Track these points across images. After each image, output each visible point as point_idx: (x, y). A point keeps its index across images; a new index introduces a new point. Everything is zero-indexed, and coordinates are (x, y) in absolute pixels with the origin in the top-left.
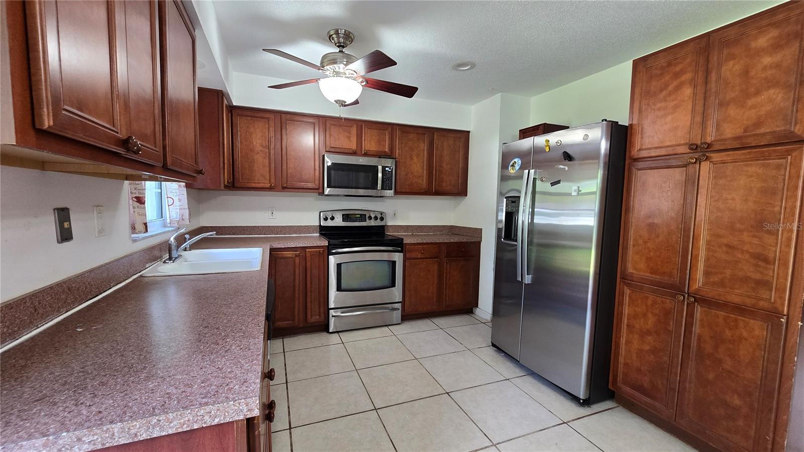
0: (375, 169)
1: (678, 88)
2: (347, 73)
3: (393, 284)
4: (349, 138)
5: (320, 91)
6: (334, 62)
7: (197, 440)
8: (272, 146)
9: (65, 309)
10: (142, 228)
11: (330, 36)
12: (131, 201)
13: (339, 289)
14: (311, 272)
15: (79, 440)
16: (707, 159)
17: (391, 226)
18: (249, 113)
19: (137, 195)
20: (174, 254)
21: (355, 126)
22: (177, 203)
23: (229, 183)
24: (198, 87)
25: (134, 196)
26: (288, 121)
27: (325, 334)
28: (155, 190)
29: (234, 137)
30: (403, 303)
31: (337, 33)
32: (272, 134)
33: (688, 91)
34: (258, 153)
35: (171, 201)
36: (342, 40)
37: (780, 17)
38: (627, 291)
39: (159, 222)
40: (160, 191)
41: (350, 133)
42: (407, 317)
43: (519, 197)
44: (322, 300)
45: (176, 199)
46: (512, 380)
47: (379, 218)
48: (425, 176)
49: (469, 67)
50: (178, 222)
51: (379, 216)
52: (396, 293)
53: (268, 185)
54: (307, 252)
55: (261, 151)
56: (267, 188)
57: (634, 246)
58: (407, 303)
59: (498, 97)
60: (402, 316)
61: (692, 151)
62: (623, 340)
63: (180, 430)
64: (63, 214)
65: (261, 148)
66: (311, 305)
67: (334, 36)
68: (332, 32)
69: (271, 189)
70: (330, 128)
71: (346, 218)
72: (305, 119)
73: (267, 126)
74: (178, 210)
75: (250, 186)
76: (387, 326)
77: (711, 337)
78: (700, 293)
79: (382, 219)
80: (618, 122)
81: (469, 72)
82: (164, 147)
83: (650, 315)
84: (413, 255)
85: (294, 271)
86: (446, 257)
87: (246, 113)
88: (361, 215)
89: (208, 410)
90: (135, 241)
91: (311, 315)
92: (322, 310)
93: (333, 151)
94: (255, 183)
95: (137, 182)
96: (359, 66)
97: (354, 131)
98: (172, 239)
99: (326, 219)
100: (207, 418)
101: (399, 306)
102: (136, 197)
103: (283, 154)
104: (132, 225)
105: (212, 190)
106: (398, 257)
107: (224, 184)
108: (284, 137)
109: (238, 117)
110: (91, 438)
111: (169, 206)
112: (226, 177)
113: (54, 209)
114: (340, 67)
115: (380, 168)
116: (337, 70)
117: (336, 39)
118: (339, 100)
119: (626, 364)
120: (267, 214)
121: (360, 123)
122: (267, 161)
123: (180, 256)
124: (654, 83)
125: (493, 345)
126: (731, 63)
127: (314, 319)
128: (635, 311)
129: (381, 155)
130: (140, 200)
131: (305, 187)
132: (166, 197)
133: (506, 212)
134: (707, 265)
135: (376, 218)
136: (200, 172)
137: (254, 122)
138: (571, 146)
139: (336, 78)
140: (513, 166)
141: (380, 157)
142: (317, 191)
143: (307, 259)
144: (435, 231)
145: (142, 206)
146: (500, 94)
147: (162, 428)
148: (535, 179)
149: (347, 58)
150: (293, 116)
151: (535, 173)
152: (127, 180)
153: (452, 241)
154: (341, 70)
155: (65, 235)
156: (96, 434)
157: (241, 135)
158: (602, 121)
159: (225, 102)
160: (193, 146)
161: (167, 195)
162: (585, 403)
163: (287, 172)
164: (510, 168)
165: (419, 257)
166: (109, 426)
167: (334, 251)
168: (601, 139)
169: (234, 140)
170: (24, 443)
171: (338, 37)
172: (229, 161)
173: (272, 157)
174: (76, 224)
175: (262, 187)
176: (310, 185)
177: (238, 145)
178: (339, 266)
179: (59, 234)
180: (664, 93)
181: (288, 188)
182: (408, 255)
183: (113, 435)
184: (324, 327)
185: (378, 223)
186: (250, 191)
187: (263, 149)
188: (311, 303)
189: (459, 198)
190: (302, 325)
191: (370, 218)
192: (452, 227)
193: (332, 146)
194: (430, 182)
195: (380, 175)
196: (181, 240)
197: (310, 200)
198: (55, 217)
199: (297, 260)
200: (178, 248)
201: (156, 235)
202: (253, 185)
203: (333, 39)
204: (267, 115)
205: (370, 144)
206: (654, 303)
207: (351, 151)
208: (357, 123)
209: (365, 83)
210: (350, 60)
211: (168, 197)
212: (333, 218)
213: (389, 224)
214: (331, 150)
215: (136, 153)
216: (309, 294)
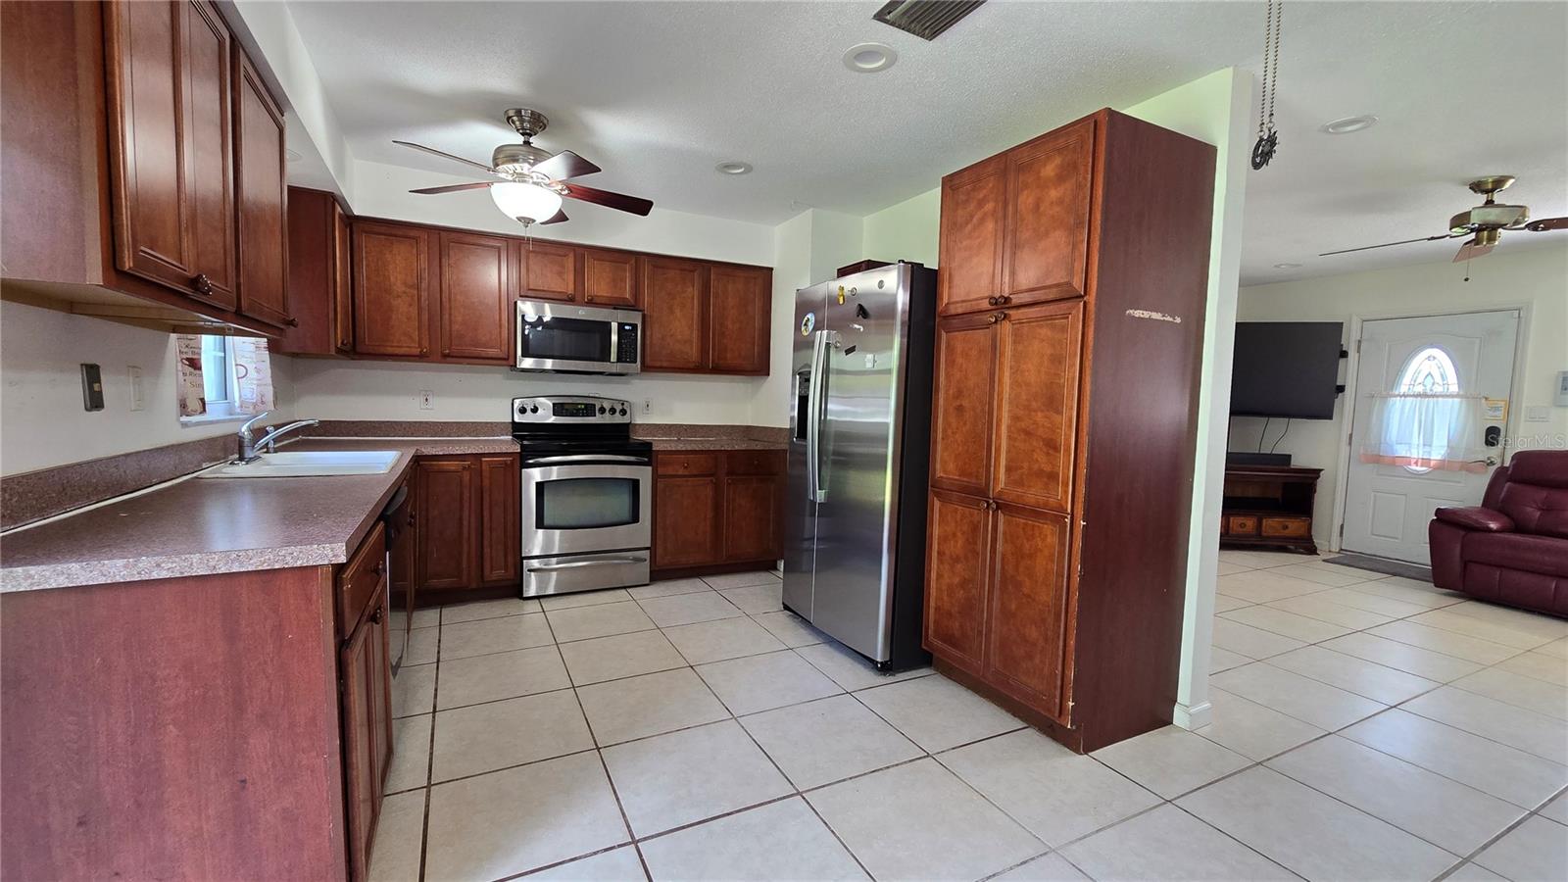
0: (605, 327)
1: (982, 220)
2: (535, 178)
3: (635, 518)
4: (560, 274)
5: (493, 200)
6: (514, 159)
7: (278, 583)
8: (424, 285)
9: (96, 498)
10: (198, 406)
11: (509, 118)
12: (180, 364)
13: (540, 524)
14: (490, 495)
15: (158, 565)
16: (1006, 317)
17: (640, 425)
18: (383, 229)
19: (190, 356)
20: (249, 454)
21: (572, 255)
22: (252, 374)
23: (345, 345)
24: (289, 186)
25: (185, 356)
26: (451, 244)
27: (516, 601)
28: (214, 353)
29: (356, 269)
30: (652, 549)
31: (518, 113)
32: (424, 264)
33: (990, 225)
34: (399, 296)
35: (242, 371)
36: (527, 125)
37: (1061, 142)
38: (937, 504)
39: (222, 405)
40: (223, 354)
41: (563, 267)
42: (661, 573)
43: (810, 372)
44: (510, 543)
45: (251, 368)
46: (797, 650)
47: (618, 411)
48: (695, 340)
49: (742, 170)
50: (255, 405)
51: (618, 408)
52: (640, 534)
53: (417, 351)
54: (484, 464)
55: (405, 292)
56: (415, 356)
57: (943, 439)
58: (660, 551)
59: (808, 214)
60: (651, 572)
61: (993, 307)
62: (934, 575)
63: (260, 568)
64: (92, 373)
65: (404, 289)
66: (491, 552)
67: (515, 118)
68: (511, 113)
69: (422, 357)
70: (528, 258)
71: (558, 409)
72: (483, 241)
73: (415, 251)
74: (254, 387)
75: (385, 352)
76: (625, 588)
77: (1012, 554)
78: (1003, 497)
79: (623, 412)
80: (922, 265)
81: (745, 176)
82: (238, 286)
83: (959, 534)
84: (670, 471)
85: (462, 494)
86: (728, 474)
87: (377, 229)
88: (586, 405)
89: (290, 551)
90: (185, 425)
91: (492, 567)
92: (510, 559)
93: (533, 295)
94: (392, 347)
95: (190, 336)
96: (555, 167)
97: (570, 262)
98: (244, 429)
99: (523, 411)
100: (288, 558)
101: (646, 554)
102: (187, 359)
103: (444, 299)
104: (181, 401)
105: (317, 356)
106: (644, 475)
107: (336, 346)
108: (446, 269)
109: (364, 235)
110: (170, 565)
111: (238, 378)
112: (339, 335)
113: (82, 365)
114: (523, 167)
115: (614, 326)
116: (519, 171)
117: (517, 123)
118: (524, 218)
119: (937, 609)
120: (418, 401)
121: (579, 251)
122: (414, 311)
123: (257, 458)
124: (960, 212)
125: (786, 608)
126: (1026, 192)
127: (497, 574)
128: (946, 531)
129: (616, 304)
130: (194, 364)
131: (483, 355)
132: (234, 363)
133: (800, 397)
134: (1009, 460)
135: (613, 411)
136: (291, 323)
137: (392, 243)
138: (867, 295)
139: (518, 184)
140: (806, 325)
141: (615, 309)
142: (504, 362)
143: (484, 474)
144: (718, 434)
145: (198, 372)
146: (811, 209)
147: (241, 564)
148: (828, 344)
149: (535, 154)
150: (460, 235)
151: (828, 335)
152: (174, 332)
153: (737, 448)
154: (525, 172)
155: (95, 402)
156: (175, 562)
157: (367, 266)
158: (899, 261)
159: (339, 209)
160: (280, 283)
161: (236, 361)
162: (886, 668)
163: (450, 331)
164: (803, 328)
165: (680, 473)
166: (187, 556)
167: (531, 461)
168: (898, 288)
169: (356, 274)
170: (106, 562)
171: (522, 121)
172: (345, 307)
173: (424, 304)
174: (109, 387)
175: (407, 353)
176: (493, 352)
177: (363, 281)
178: (540, 486)
179: (88, 399)
180: (969, 226)
181: (453, 357)
182: (661, 471)
183: (191, 564)
184: (513, 589)
185: (618, 419)
186: (386, 360)
187: (408, 290)
188: (491, 546)
189: (758, 380)
190: (474, 585)
191: (602, 410)
192: (748, 429)
193: (531, 287)
194: (704, 350)
195: (614, 338)
196: (259, 433)
197: (495, 378)
198: (82, 374)
199: (466, 476)
200: (255, 444)
201: (217, 422)
202: (390, 350)
203: (513, 122)
204: (412, 233)
205: (598, 283)
206: (963, 516)
207: (565, 297)
208: (574, 250)
209: (566, 192)
210: (539, 156)
211: (237, 365)
212: (535, 410)
213: (638, 421)
214: (530, 293)
215: (206, 293)
216: (487, 533)
